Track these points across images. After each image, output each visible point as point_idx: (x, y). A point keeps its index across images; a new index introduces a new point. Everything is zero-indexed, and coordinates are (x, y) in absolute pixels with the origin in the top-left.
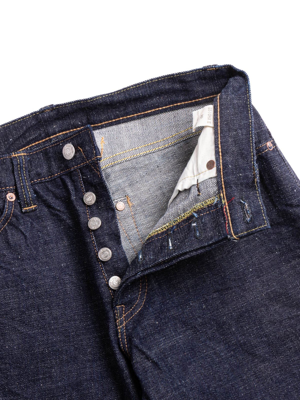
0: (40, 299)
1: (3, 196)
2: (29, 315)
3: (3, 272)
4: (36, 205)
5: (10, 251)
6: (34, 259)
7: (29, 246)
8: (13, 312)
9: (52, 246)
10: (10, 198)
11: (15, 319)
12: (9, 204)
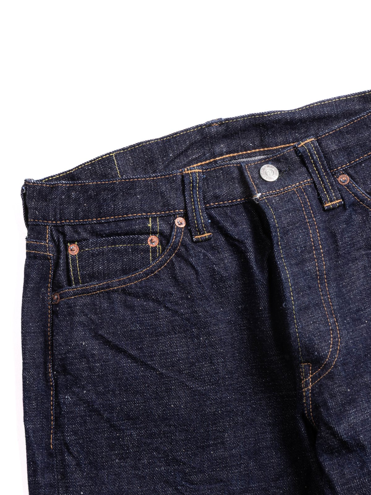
0: (213, 349)
1: (171, 220)
2: (199, 368)
3: (168, 314)
4: (210, 232)
5: (178, 288)
6: (207, 299)
7: (201, 284)
8: (181, 363)
9: (229, 284)
10: (180, 223)
11: (183, 372)
12: (177, 230)
